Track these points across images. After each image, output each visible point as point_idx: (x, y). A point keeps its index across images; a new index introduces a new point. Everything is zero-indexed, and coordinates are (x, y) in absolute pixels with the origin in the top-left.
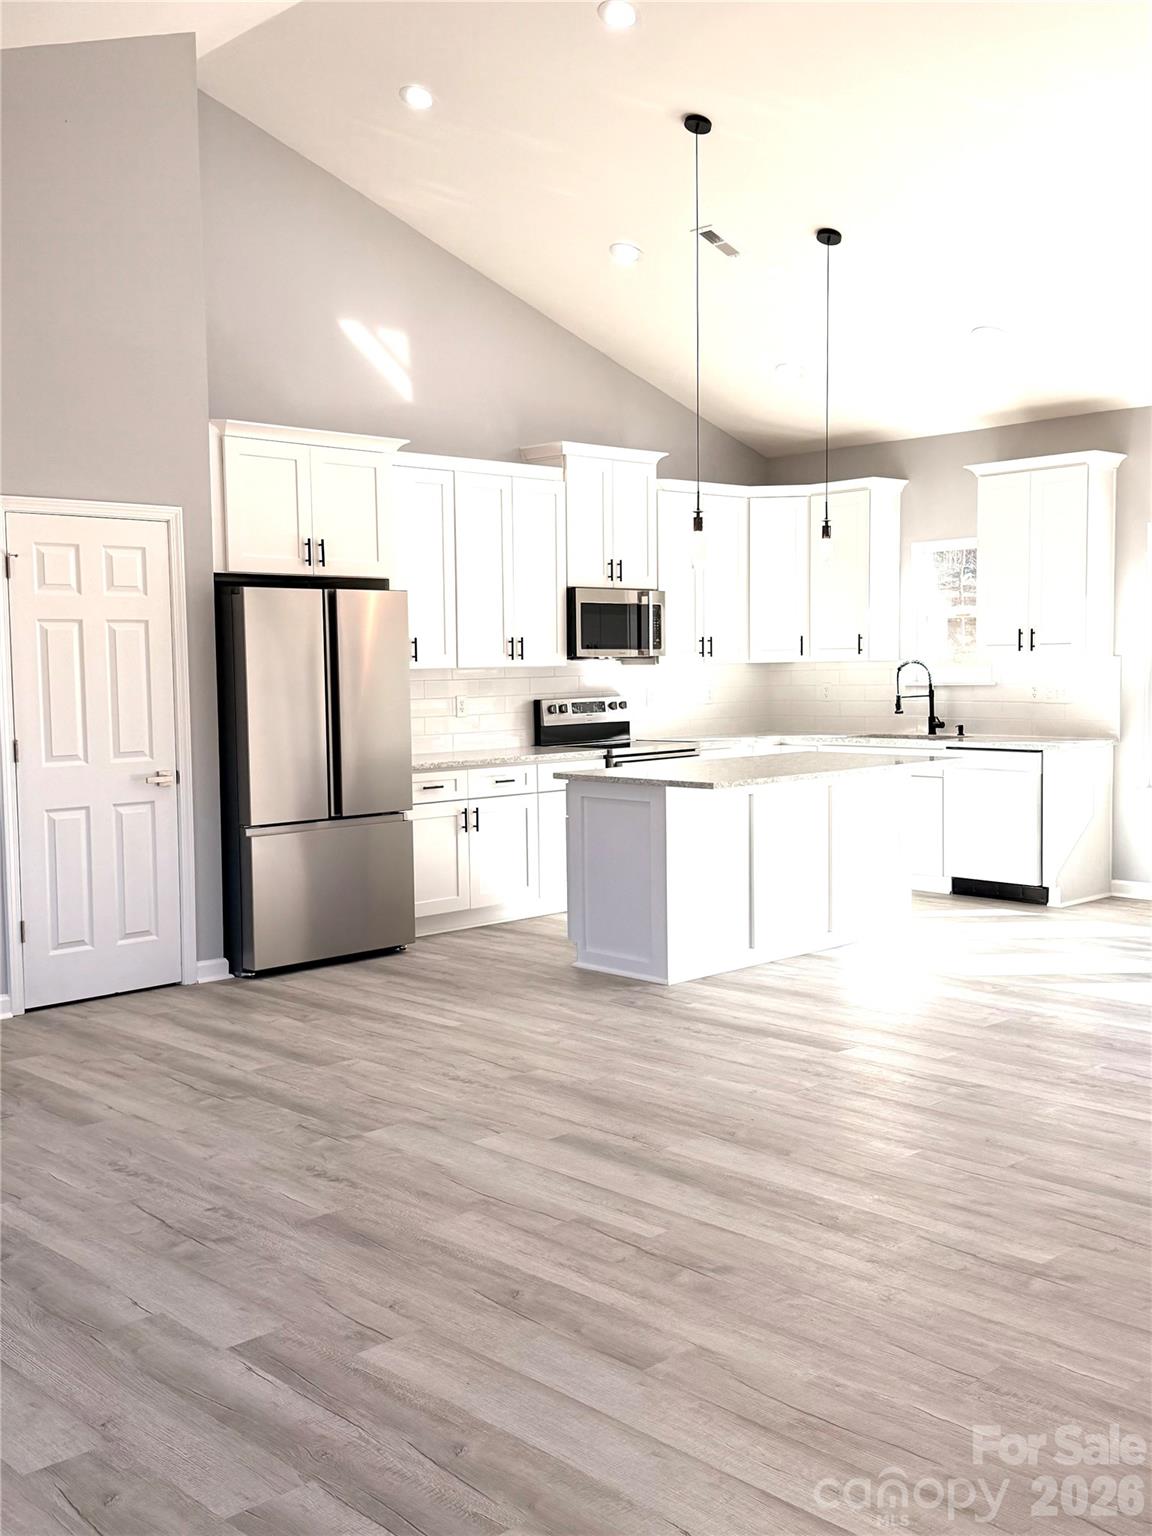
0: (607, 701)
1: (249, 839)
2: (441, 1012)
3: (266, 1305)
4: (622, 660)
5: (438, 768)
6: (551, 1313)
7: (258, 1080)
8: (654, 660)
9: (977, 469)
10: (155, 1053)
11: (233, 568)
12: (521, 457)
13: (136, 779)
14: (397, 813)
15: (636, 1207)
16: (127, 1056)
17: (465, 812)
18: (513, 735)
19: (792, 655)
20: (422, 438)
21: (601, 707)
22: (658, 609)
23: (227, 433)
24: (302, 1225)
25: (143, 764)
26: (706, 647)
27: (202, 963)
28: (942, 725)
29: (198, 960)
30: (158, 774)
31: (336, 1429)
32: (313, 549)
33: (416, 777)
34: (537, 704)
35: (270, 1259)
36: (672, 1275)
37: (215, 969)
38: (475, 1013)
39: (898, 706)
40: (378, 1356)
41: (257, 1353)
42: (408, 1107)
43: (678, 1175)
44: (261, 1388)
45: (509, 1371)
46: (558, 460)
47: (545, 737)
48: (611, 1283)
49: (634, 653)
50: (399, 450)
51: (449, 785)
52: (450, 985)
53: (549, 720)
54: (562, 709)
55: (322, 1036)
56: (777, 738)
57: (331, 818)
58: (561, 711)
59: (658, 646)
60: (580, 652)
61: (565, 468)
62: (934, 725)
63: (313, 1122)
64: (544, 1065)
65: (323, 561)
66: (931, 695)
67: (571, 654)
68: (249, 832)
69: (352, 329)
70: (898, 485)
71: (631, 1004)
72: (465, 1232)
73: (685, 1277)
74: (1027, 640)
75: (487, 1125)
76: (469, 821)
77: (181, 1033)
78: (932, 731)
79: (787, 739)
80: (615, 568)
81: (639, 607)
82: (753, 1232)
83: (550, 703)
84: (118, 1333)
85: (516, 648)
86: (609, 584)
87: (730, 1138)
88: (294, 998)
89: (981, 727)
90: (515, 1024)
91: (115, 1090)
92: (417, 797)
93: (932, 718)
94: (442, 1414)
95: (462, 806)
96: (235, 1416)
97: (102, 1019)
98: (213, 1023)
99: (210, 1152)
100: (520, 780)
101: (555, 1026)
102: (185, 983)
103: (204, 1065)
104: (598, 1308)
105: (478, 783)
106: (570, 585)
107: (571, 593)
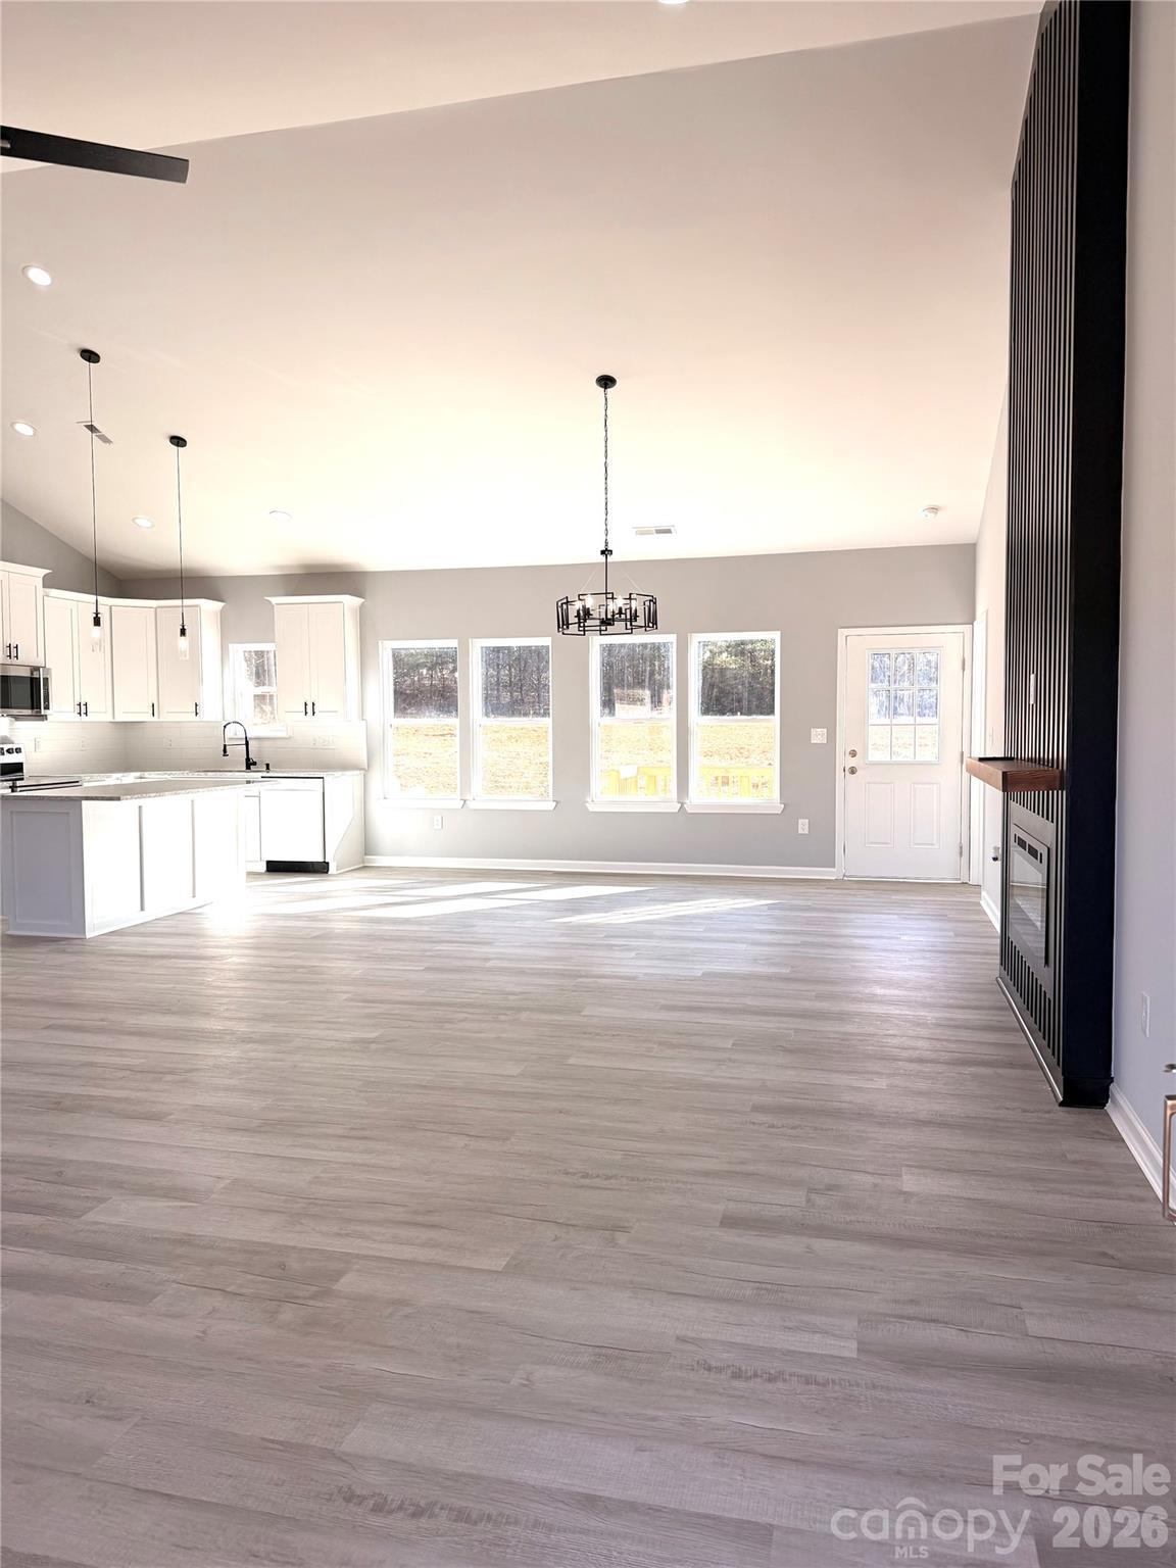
0: (6, 747)
4: (19, 717)
8: (44, 717)
9: (274, 600)
15: (120, 1052)
19: (148, 717)
21: (1, 752)
22: (46, 680)
26: (82, 709)
28: (255, 764)
39: (225, 751)
43: (140, 1033)
49: (29, 712)
59: (47, 707)
62: (250, 764)
66: (247, 744)
70: (218, 605)
71: (63, 952)
73: (169, 1078)
74: (310, 709)
78: (248, 767)
79: (146, 774)
80: (13, 650)
81: (32, 678)
86: (8, 661)
87: (169, 1012)
89: (280, 765)
93: (248, 759)
94: (41, 1163)
104: (118, 1100)
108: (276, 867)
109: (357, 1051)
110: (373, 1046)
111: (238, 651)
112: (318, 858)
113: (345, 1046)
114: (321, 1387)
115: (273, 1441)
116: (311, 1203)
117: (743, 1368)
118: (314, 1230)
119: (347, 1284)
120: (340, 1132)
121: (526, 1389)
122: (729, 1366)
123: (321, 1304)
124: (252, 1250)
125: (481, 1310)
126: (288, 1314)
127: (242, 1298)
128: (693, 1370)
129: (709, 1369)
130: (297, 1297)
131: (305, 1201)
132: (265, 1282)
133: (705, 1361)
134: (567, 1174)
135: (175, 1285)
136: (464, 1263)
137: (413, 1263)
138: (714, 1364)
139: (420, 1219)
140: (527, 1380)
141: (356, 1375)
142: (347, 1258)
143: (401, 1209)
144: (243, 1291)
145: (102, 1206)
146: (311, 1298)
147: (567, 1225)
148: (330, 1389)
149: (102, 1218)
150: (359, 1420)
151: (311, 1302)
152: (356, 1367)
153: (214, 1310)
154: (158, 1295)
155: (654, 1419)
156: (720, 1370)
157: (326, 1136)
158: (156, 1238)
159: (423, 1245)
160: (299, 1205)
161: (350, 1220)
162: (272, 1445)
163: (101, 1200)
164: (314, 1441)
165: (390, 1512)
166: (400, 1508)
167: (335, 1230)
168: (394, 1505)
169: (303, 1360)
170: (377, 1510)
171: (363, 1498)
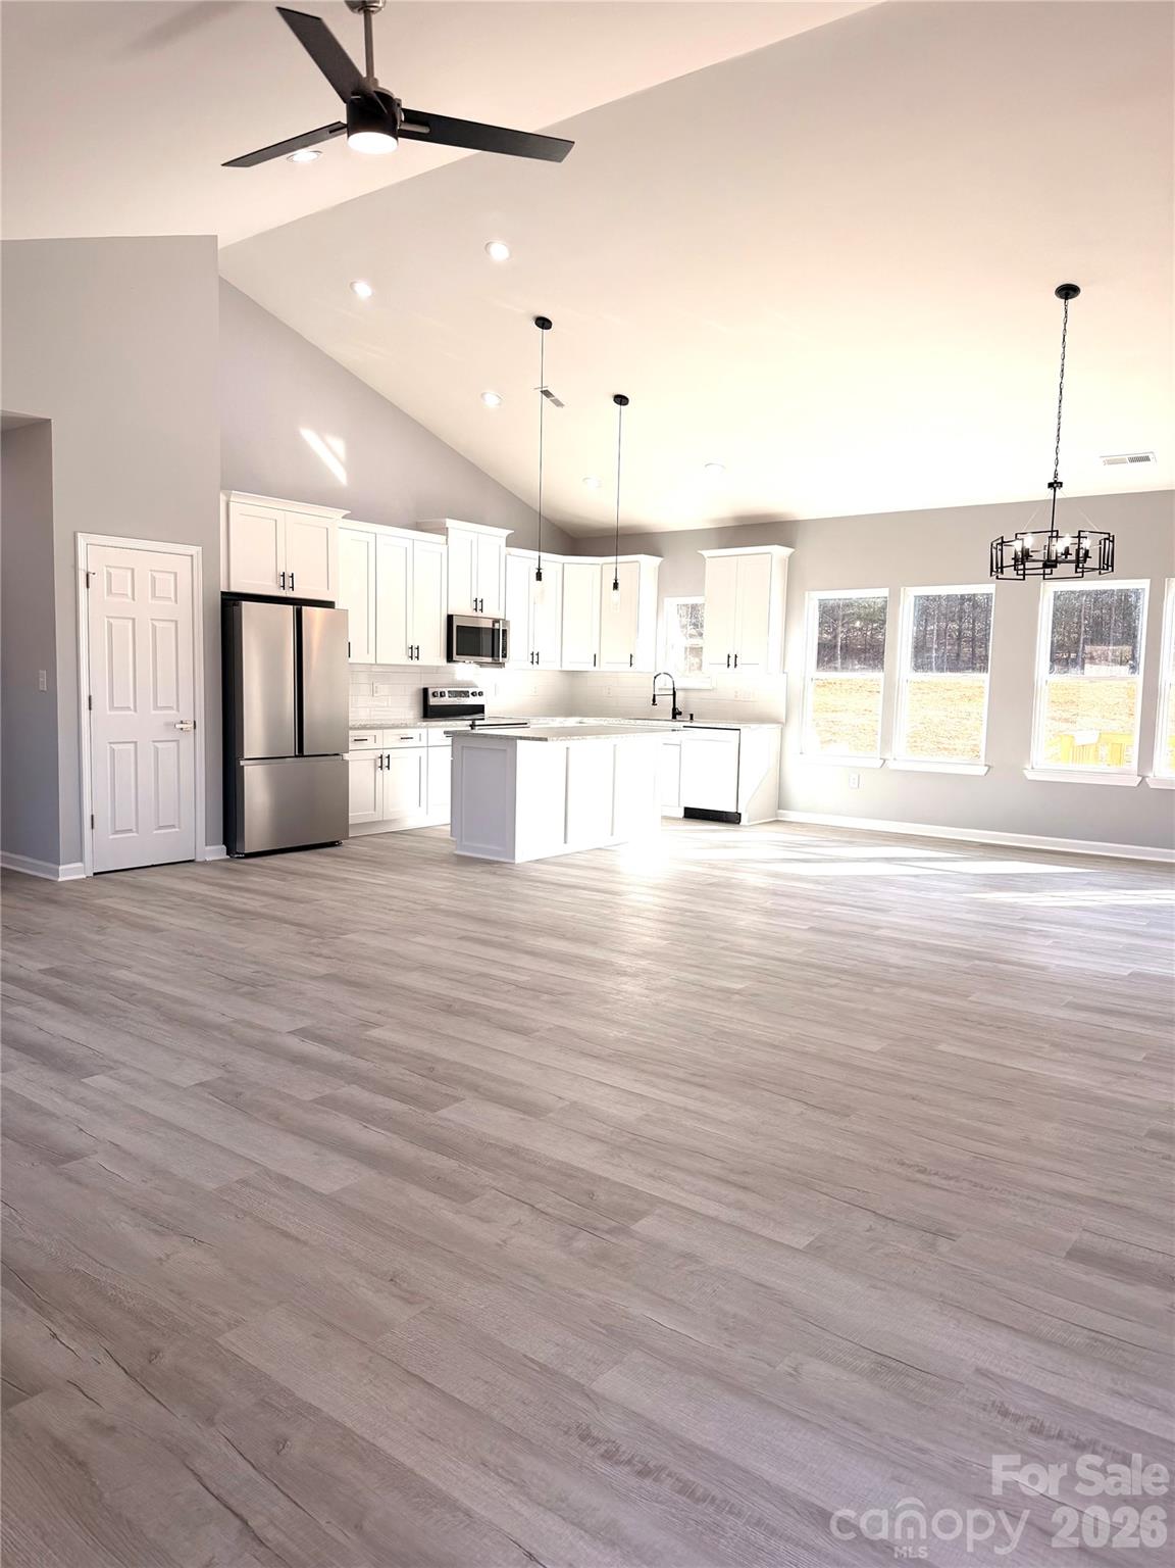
0: (471, 690)
1: (243, 766)
2: (374, 877)
3: (304, 1013)
4: (481, 664)
5: (364, 727)
6: (473, 1014)
7: (264, 910)
8: (502, 665)
9: (707, 553)
10: (191, 897)
11: (234, 589)
12: (418, 527)
13: (167, 724)
14: (337, 755)
15: (513, 968)
16: (173, 898)
17: (381, 757)
18: (410, 711)
19: (590, 667)
20: (360, 511)
21: (466, 694)
22: (504, 631)
23: (232, 499)
24: (314, 978)
25: (172, 715)
26: (535, 658)
27: (208, 848)
28: (680, 713)
29: (206, 845)
30: (182, 722)
31: (362, 1064)
32: (286, 579)
33: (351, 733)
34: (425, 691)
35: (300, 993)
36: (538, 997)
37: (218, 852)
38: (390, 876)
39: (654, 700)
40: (375, 1033)
41: (303, 1033)
42: (367, 924)
43: (533, 953)
44: (311, 1048)
45: (453, 1038)
46: (443, 531)
47: (430, 712)
48: (504, 1001)
49: (489, 660)
50: (343, 517)
51: (371, 740)
52: (375, 862)
53: (433, 701)
54: (442, 695)
55: (300, 889)
56: (578, 719)
57: (296, 756)
59: (504, 656)
60: (455, 657)
61: (447, 535)
62: (676, 713)
63: (307, 931)
64: (444, 903)
65: (293, 588)
66: (674, 692)
67: (450, 658)
68: (242, 763)
69: (309, 435)
70: (658, 560)
71: (494, 873)
72: (414, 980)
73: (546, 997)
74: (732, 661)
75: (416, 932)
76: (383, 763)
77: (205, 887)
78: (674, 717)
79: (585, 720)
80: (478, 604)
81: (493, 630)
82: (582, 978)
83: (434, 690)
84: (219, 1027)
85: (414, 652)
86: (475, 614)
87: (563, 937)
88: (274, 869)
89: (701, 716)
90: (427, 884)
91: (171, 916)
92: (352, 746)
93: (674, 709)
94: (420, 1056)
95: (379, 753)
96: (299, 1060)
98: (224, 882)
99: (246, 945)
100: (417, 738)
101: (449, 884)
102: (198, 860)
103: (227, 903)
104: (499, 1011)
105: (390, 739)
106: (450, 613)
107: (450, 618)
108: (692, 814)
109: (719, 1000)
110: (737, 997)
111: (671, 604)
112: (731, 809)
113: (709, 992)
114: (591, 1321)
115: (532, 1360)
116: (635, 1139)
117: (1047, 1424)
118: (630, 1166)
119: (643, 1226)
120: (681, 1074)
121: (790, 1379)
122: (1028, 1417)
123: (614, 1240)
124: (568, 1172)
125: (768, 1284)
126: (582, 1243)
127: (547, 1217)
128: (984, 1410)
129: (1005, 1413)
130: (596, 1229)
131: (630, 1135)
132: (571, 1206)
133: (1002, 1403)
134: (903, 1164)
135: (494, 1191)
136: (765, 1232)
137: (715, 1220)
138: (1012, 1410)
139: (733, 1177)
140: (795, 1369)
141: (627, 1318)
142: (655, 1201)
143: (719, 1164)
144: (550, 1210)
145: (457, 1105)
146: (607, 1232)
147: (887, 1218)
148: (599, 1325)
149: (452, 1116)
150: (616, 1364)
151: (607, 1237)
152: (631, 1310)
153: (519, 1222)
154: (477, 1197)
155: (922, 1450)
156: (1017, 1419)
157: (667, 1077)
158: (490, 1144)
159: (729, 1205)
160: (625, 1139)
161: (666, 1164)
162: (530, 1364)
163: (457, 1099)
164: (569, 1371)
165: (618, 1463)
166: (629, 1462)
167: (650, 1170)
168: (624, 1458)
169: (582, 1290)
170: (607, 1456)
171: (598, 1441)
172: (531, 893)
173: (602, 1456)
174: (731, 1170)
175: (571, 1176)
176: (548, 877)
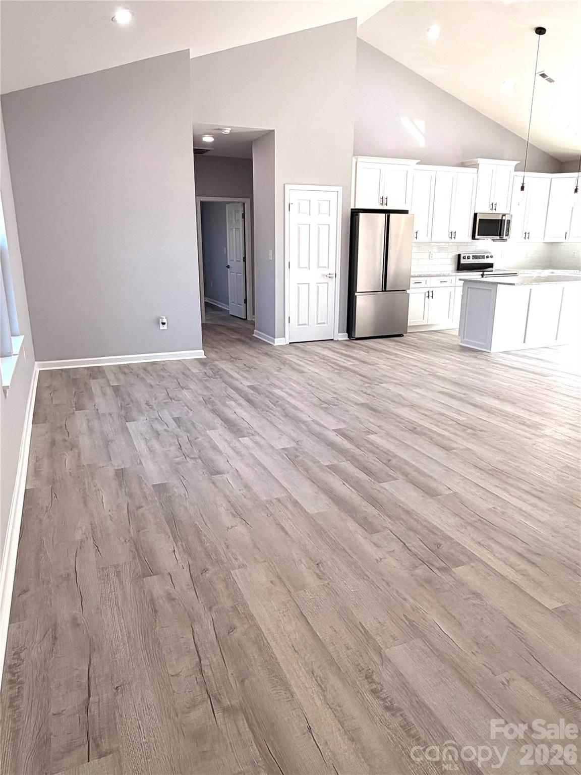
0: (486, 255)
1: (356, 296)
2: (411, 354)
3: (344, 422)
4: (494, 240)
5: (420, 276)
6: (425, 434)
7: (351, 367)
8: (505, 240)
10: (323, 357)
11: (357, 207)
12: (463, 165)
13: (323, 275)
14: (404, 290)
15: (460, 412)
16: (315, 357)
17: (429, 292)
18: (451, 266)
19: (563, 240)
20: (425, 160)
21: (483, 257)
22: (509, 222)
23: (358, 161)
24: (357, 404)
25: (327, 272)
26: (527, 235)
27: (340, 334)
29: (339, 333)
30: (330, 274)
31: (358, 452)
32: (384, 200)
33: (412, 279)
34: (459, 256)
35: (347, 411)
36: (465, 430)
37: (343, 336)
38: (422, 355)
40: (372, 437)
41: (339, 432)
42: (395, 379)
43: (475, 405)
44: (339, 440)
45: (409, 446)
46: (476, 166)
47: (460, 267)
48: (445, 430)
49: (498, 237)
50: (417, 164)
51: (424, 282)
52: (417, 347)
53: (463, 261)
55: (373, 358)
56: (551, 271)
57: (382, 291)
58: (468, 258)
59: (507, 235)
60: (477, 237)
61: (478, 168)
63: (365, 380)
64: (441, 372)
65: (387, 204)
67: (473, 237)
68: (356, 294)
71: (476, 357)
72: (404, 412)
73: (469, 431)
75: (417, 386)
76: (429, 295)
77: (332, 353)
79: (555, 271)
80: (493, 206)
81: (502, 220)
82: (496, 423)
83: (464, 255)
84: (304, 422)
85: (453, 235)
86: (491, 212)
87: (497, 398)
88: (366, 346)
90: (434, 359)
91: (311, 365)
92: (412, 285)
94: (387, 452)
95: (427, 290)
96: (331, 445)
97: (309, 347)
98: (341, 351)
99: (335, 384)
100: (449, 282)
101: (447, 361)
102: (335, 339)
103: (337, 362)
104: (439, 435)
105: (434, 282)
106: (476, 212)
107: (476, 215)
114: (404, 615)
115: (362, 627)
116: (479, 520)
118: (469, 535)
119: (461, 572)
120: (528, 488)
123: (439, 574)
124: (433, 530)
125: (518, 625)
126: (421, 571)
127: (409, 552)
130: (432, 565)
131: (479, 517)
132: (425, 549)
135: (389, 531)
136: (532, 593)
137: (504, 578)
139: (529, 556)
140: (508, 681)
141: (424, 619)
142: (472, 558)
143: (524, 545)
144: (413, 549)
146: (438, 569)
148: (407, 618)
149: (387, 487)
150: (405, 642)
151: (436, 571)
152: (428, 615)
153: (393, 551)
154: (379, 532)
157: (519, 488)
158: (400, 506)
159: (517, 571)
160: (473, 519)
161: (491, 538)
163: (395, 479)
164: (378, 639)
165: (378, 697)
166: (384, 700)
167: (480, 540)
168: (383, 696)
169: (407, 597)
170: (374, 692)
171: (374, 682)
172: (491, 370)
173: (372, 691)
174: (530, 551)
175: (434, 533)
176: (505, 362)
